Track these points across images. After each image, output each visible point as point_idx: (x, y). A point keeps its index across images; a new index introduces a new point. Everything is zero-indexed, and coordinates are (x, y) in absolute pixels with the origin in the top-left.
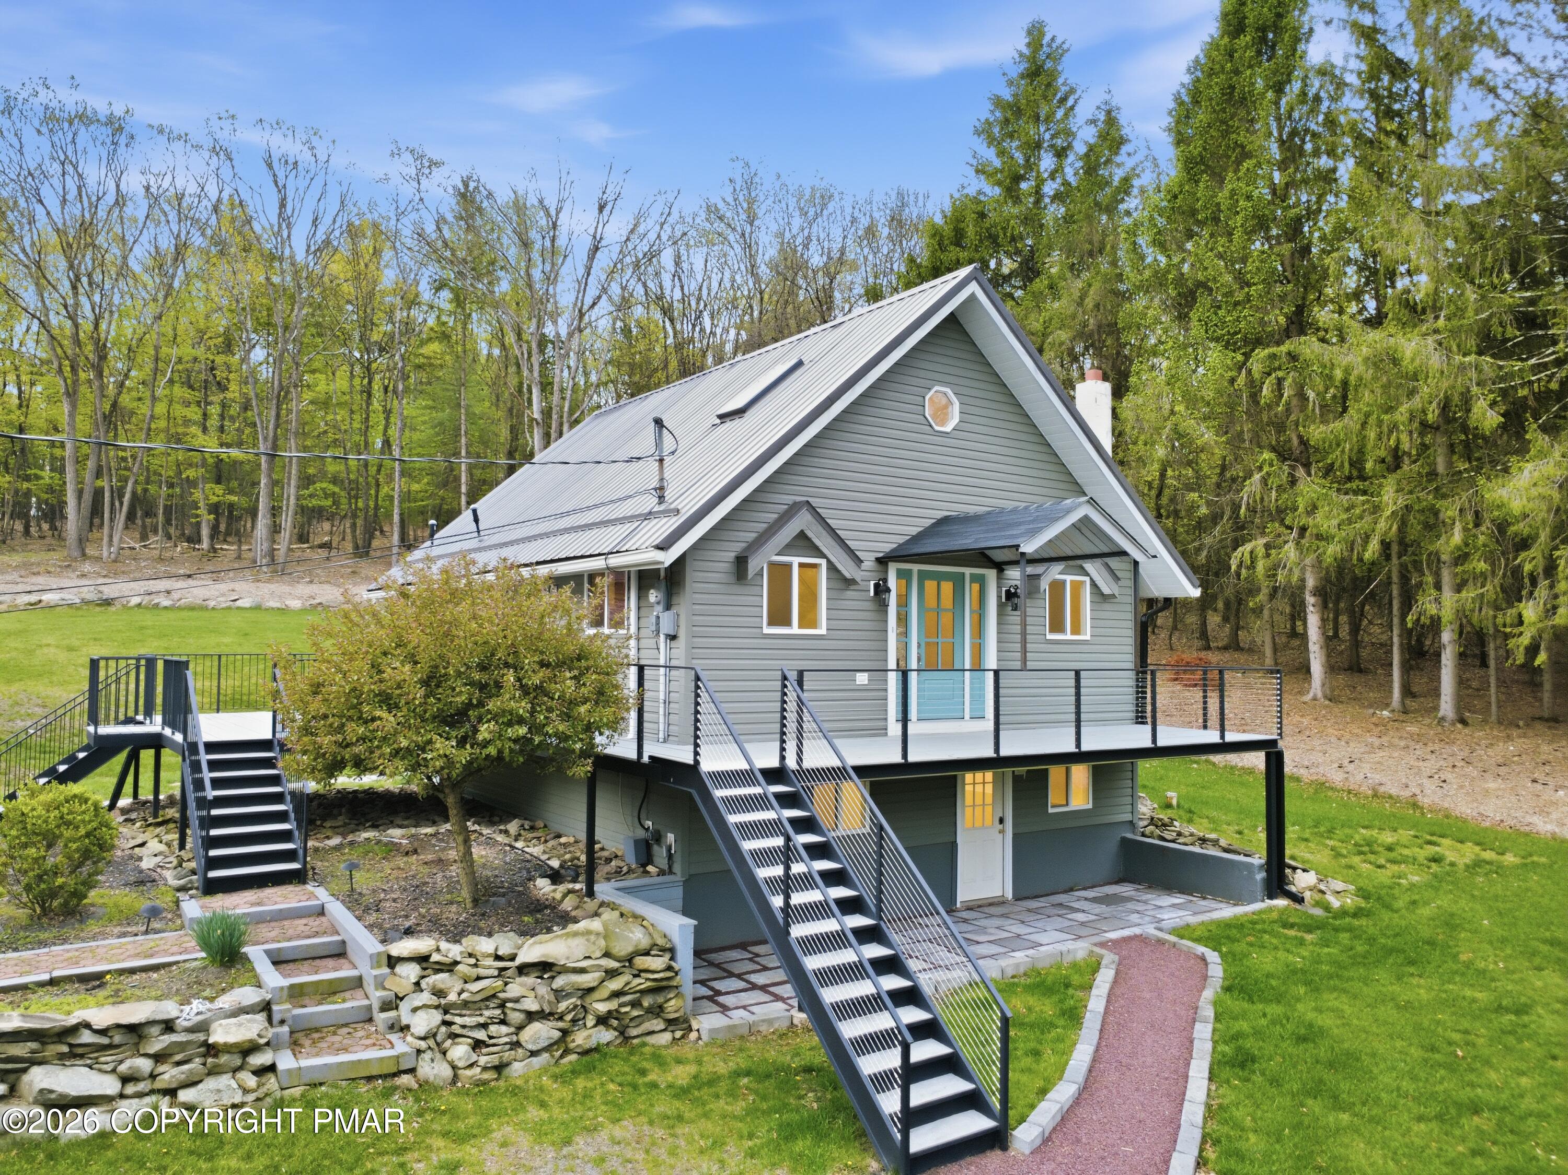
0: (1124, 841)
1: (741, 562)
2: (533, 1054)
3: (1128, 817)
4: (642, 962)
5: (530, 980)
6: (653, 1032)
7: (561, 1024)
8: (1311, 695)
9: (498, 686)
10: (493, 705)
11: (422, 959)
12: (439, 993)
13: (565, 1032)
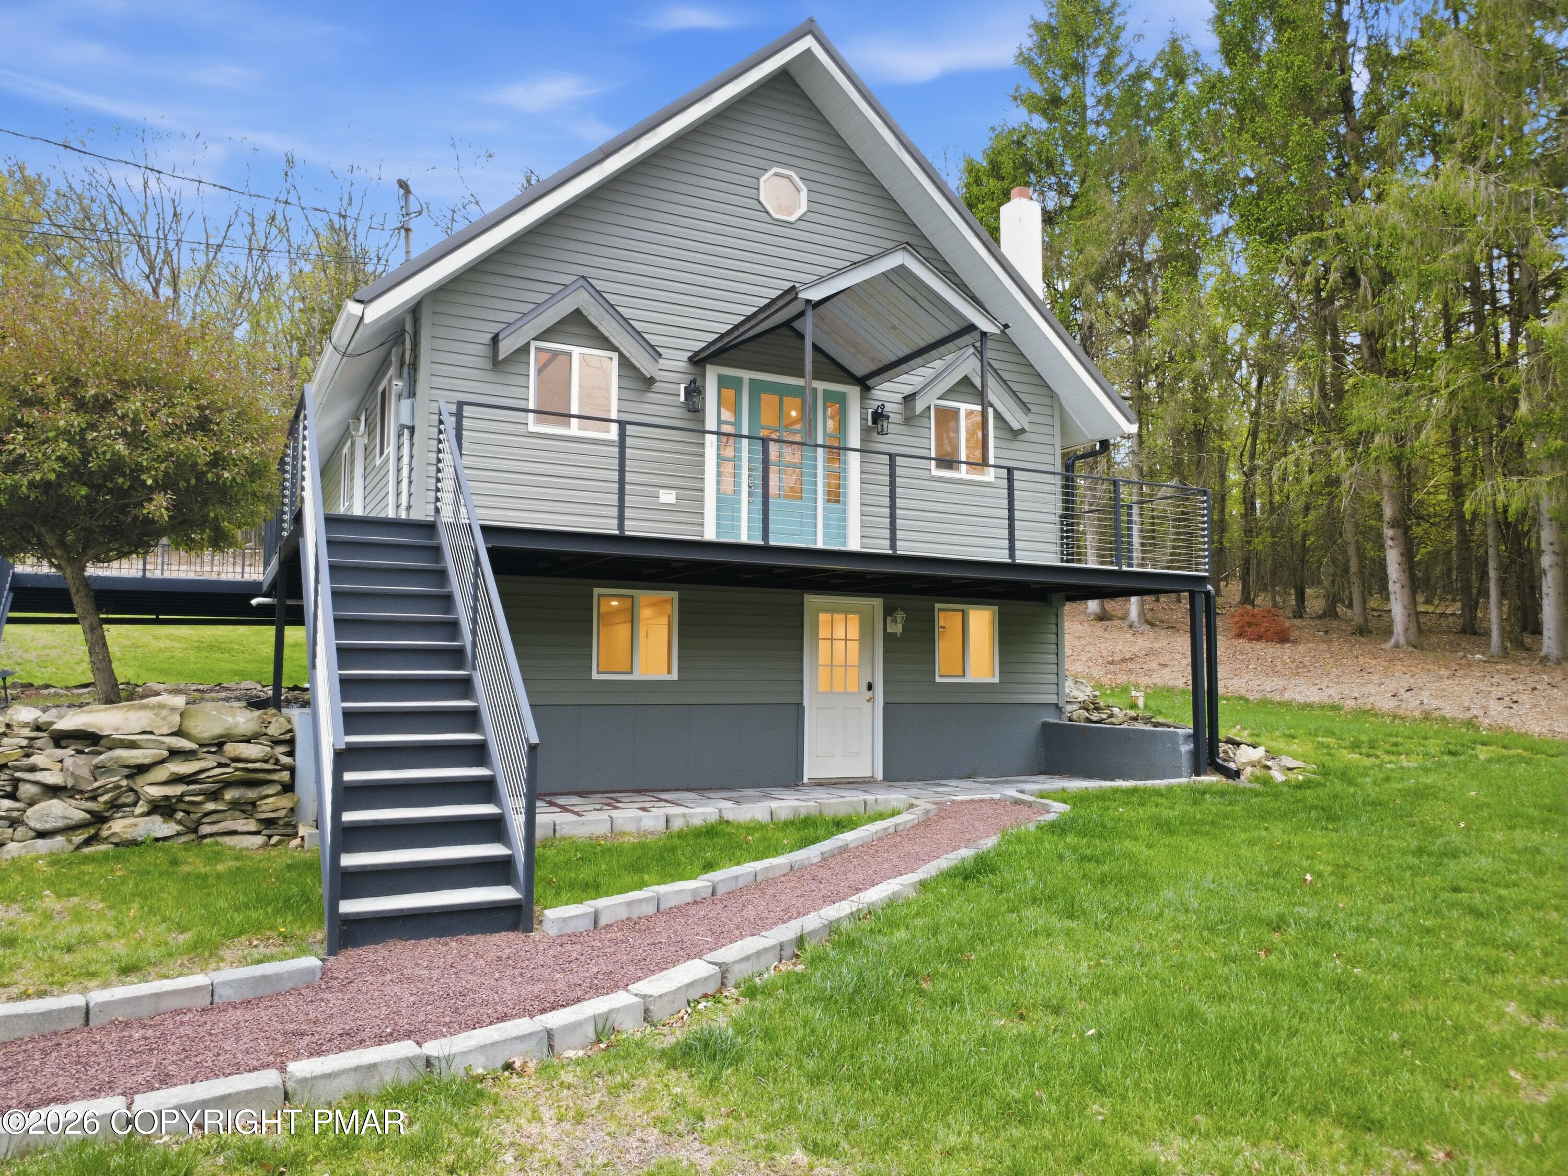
0: (1046, 725)
1: (496, 343)
2: (42, 835)
3: (1053, 699)
4: (231, 749)
5: (64, 752)
6: (234, 833)
7: (90, 805)
8: (1393, 641)
13: (99, 819)
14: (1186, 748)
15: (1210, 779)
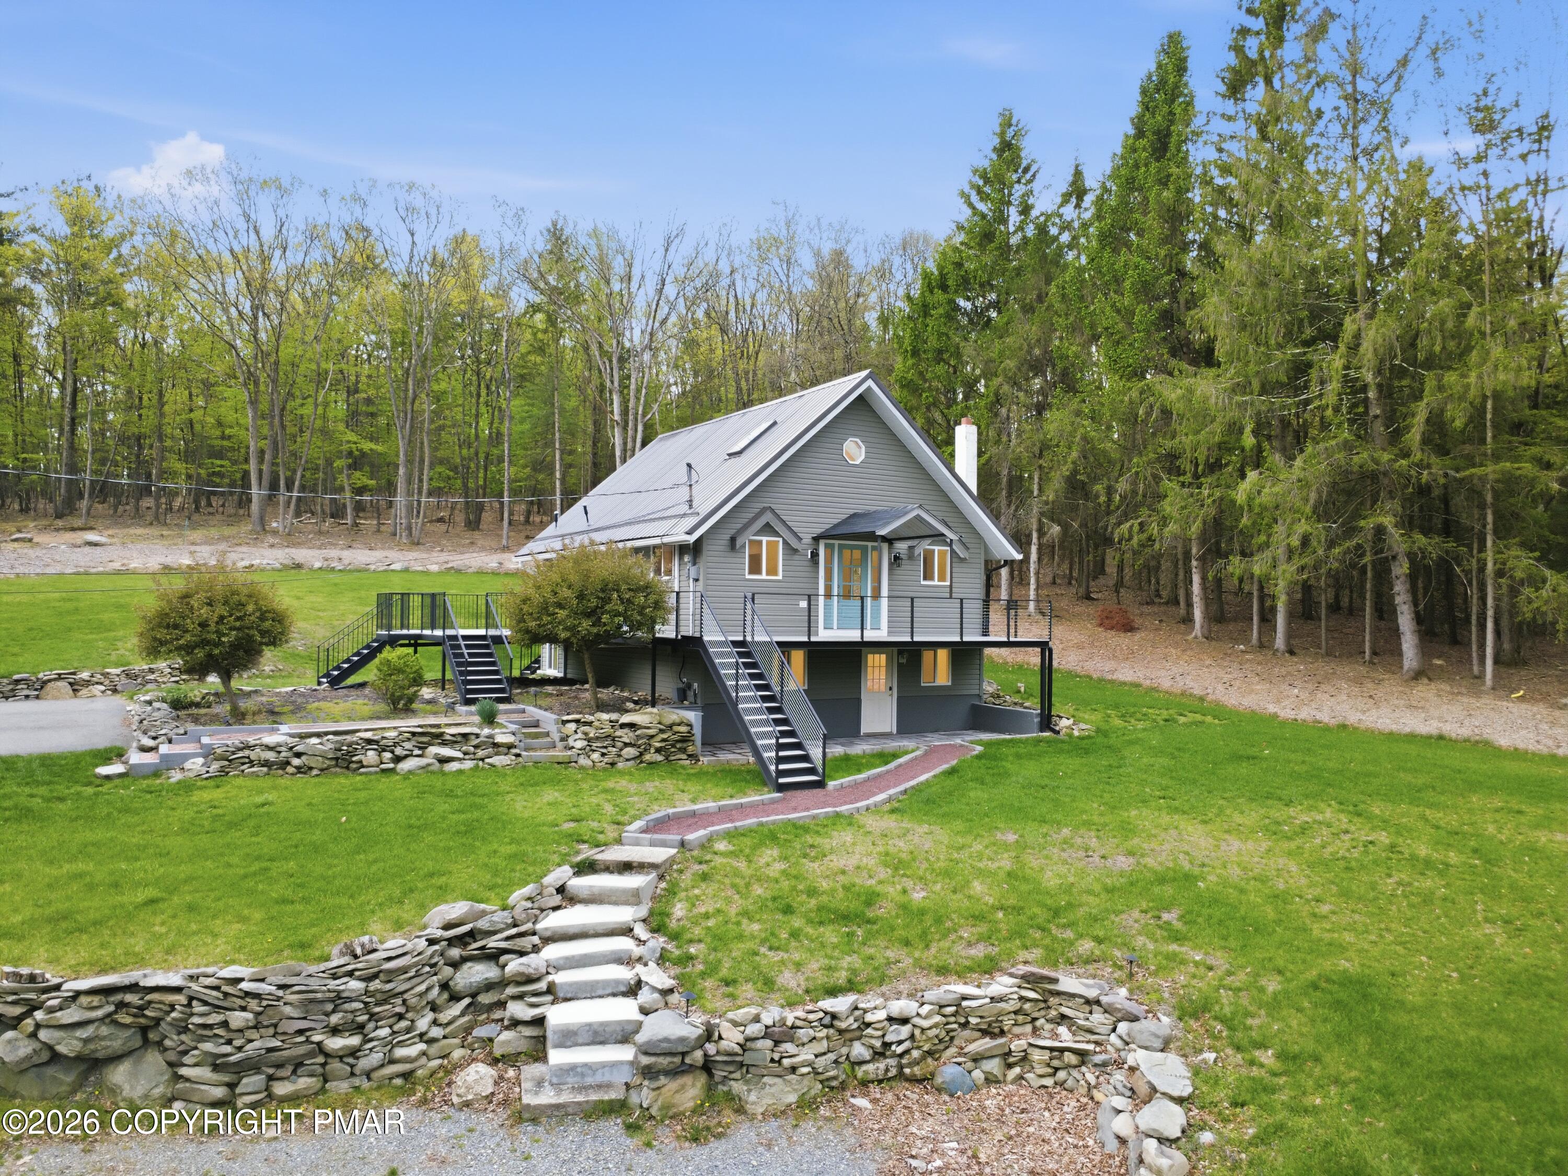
0: (974, 706)
1: (733, 540)
2: (627, 760)
3: (977, 693)
4: (676, 728)
5: (626, 730)
6: (681, 759)
7: (639, 750)
8: (1189, 637)
9: (610, 599)
10: (607, 607)
11: (577, 721)
12: (586, 734)
13: (641, 754)
14: (1037, 720)
15: (1047, 734)
